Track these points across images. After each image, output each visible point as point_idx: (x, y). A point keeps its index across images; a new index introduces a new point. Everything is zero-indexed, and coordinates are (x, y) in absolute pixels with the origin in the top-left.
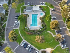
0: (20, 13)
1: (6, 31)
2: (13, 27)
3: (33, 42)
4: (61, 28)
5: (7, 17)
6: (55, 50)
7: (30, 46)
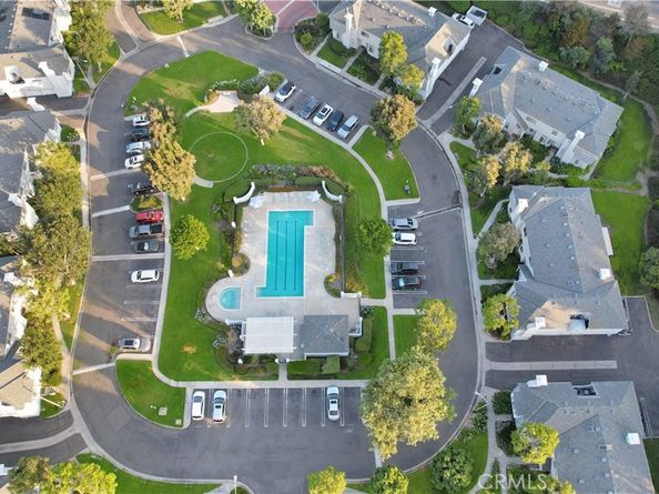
0: (392, 312)
1: (458, 193)
2: (420, 213)
3: (299, 135)
4: (127, 208)
5: (480, 278)
6: (195, 106)
7: (316, 119)
